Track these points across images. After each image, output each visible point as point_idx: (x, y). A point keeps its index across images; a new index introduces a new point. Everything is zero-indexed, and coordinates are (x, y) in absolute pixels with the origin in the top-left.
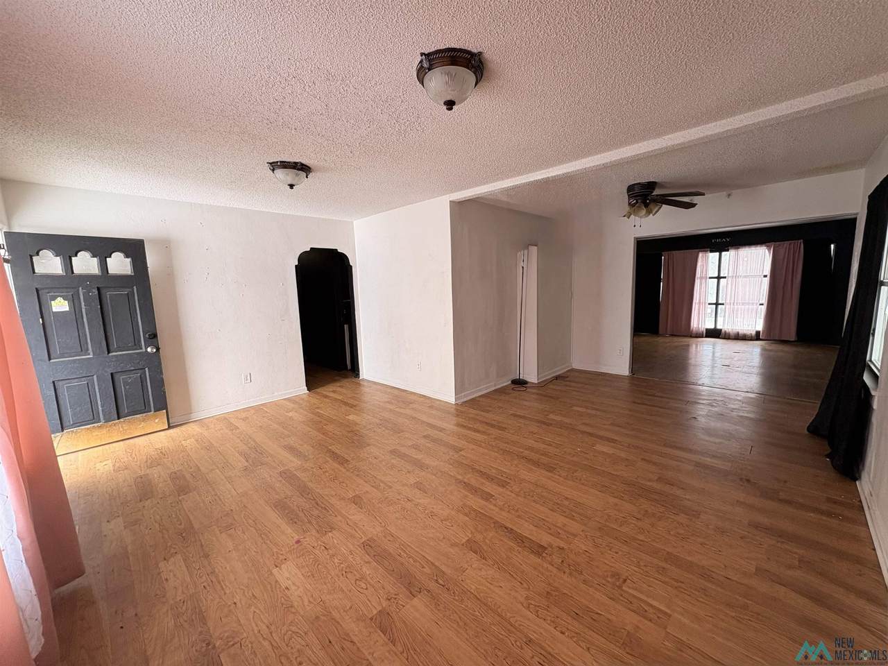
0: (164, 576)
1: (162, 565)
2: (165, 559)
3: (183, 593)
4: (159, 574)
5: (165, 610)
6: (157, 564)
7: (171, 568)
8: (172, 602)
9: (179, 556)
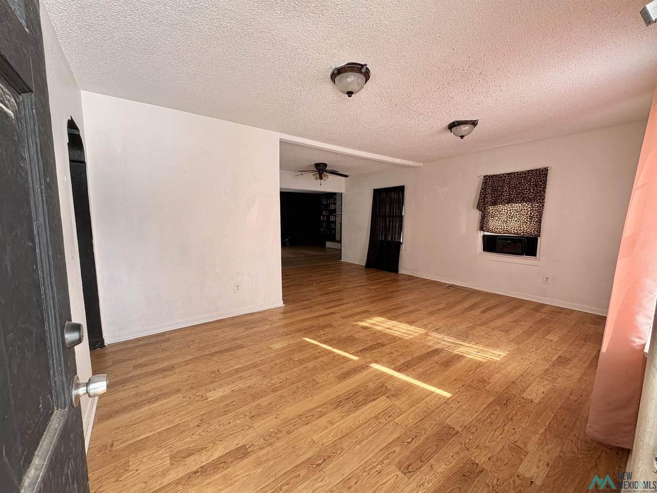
0: (542, 396)
1: (537, 401)
2: (532, 401)
3: (543, 382)
4: (543, 398)
5: (557, 384)
6: (539, 403)
7: (535, 395)
8: (552, 384)
9: (524, 395)
